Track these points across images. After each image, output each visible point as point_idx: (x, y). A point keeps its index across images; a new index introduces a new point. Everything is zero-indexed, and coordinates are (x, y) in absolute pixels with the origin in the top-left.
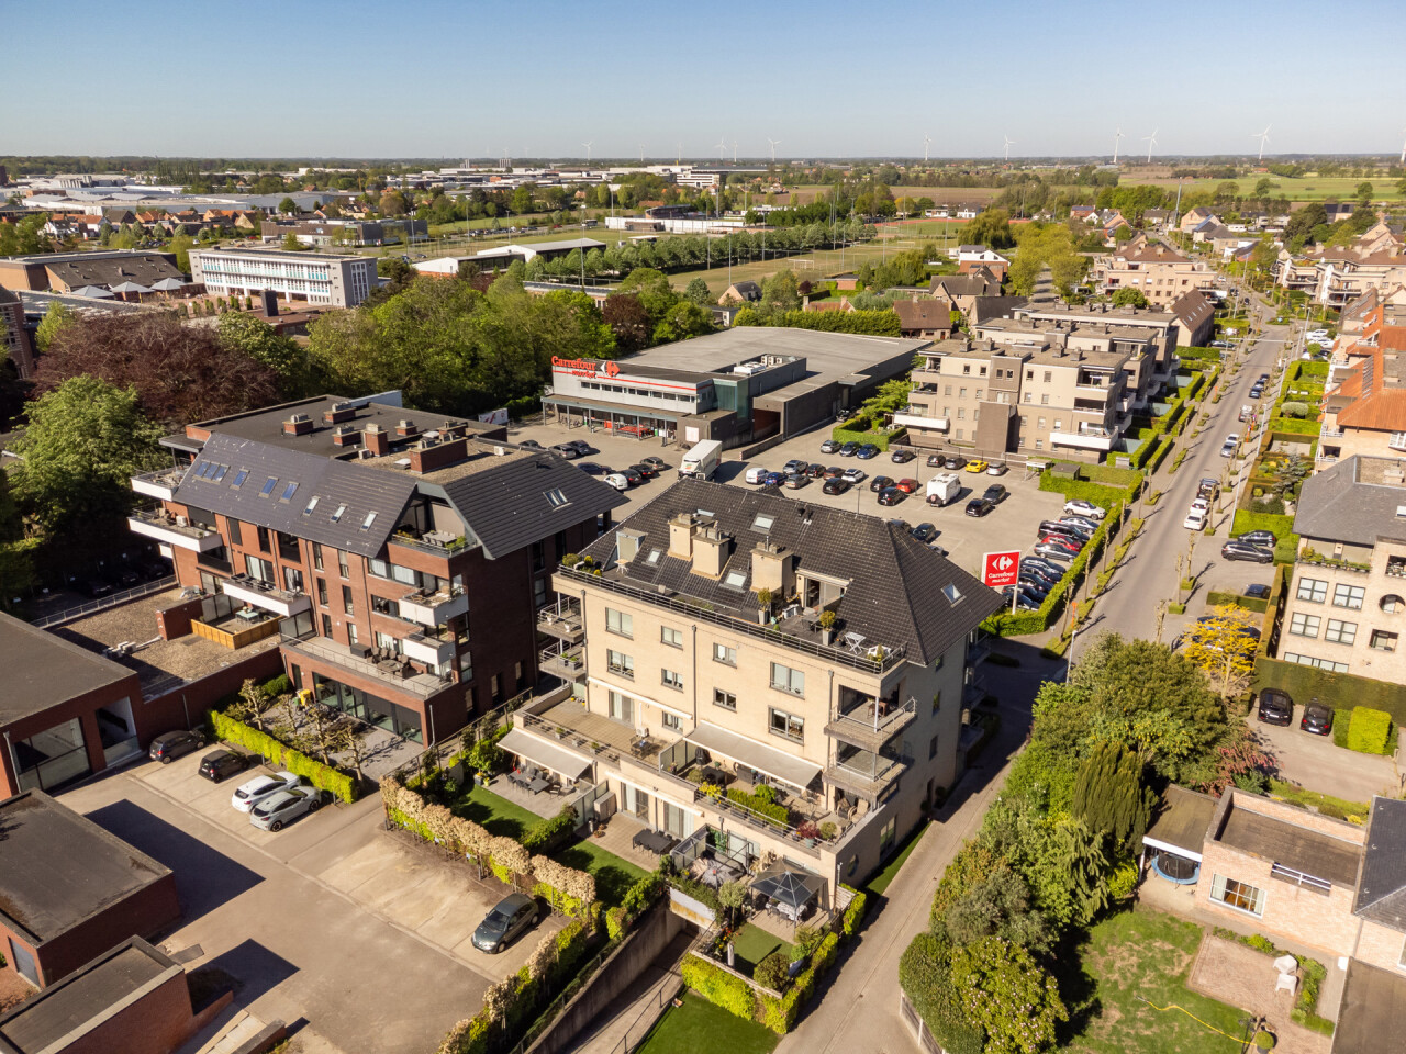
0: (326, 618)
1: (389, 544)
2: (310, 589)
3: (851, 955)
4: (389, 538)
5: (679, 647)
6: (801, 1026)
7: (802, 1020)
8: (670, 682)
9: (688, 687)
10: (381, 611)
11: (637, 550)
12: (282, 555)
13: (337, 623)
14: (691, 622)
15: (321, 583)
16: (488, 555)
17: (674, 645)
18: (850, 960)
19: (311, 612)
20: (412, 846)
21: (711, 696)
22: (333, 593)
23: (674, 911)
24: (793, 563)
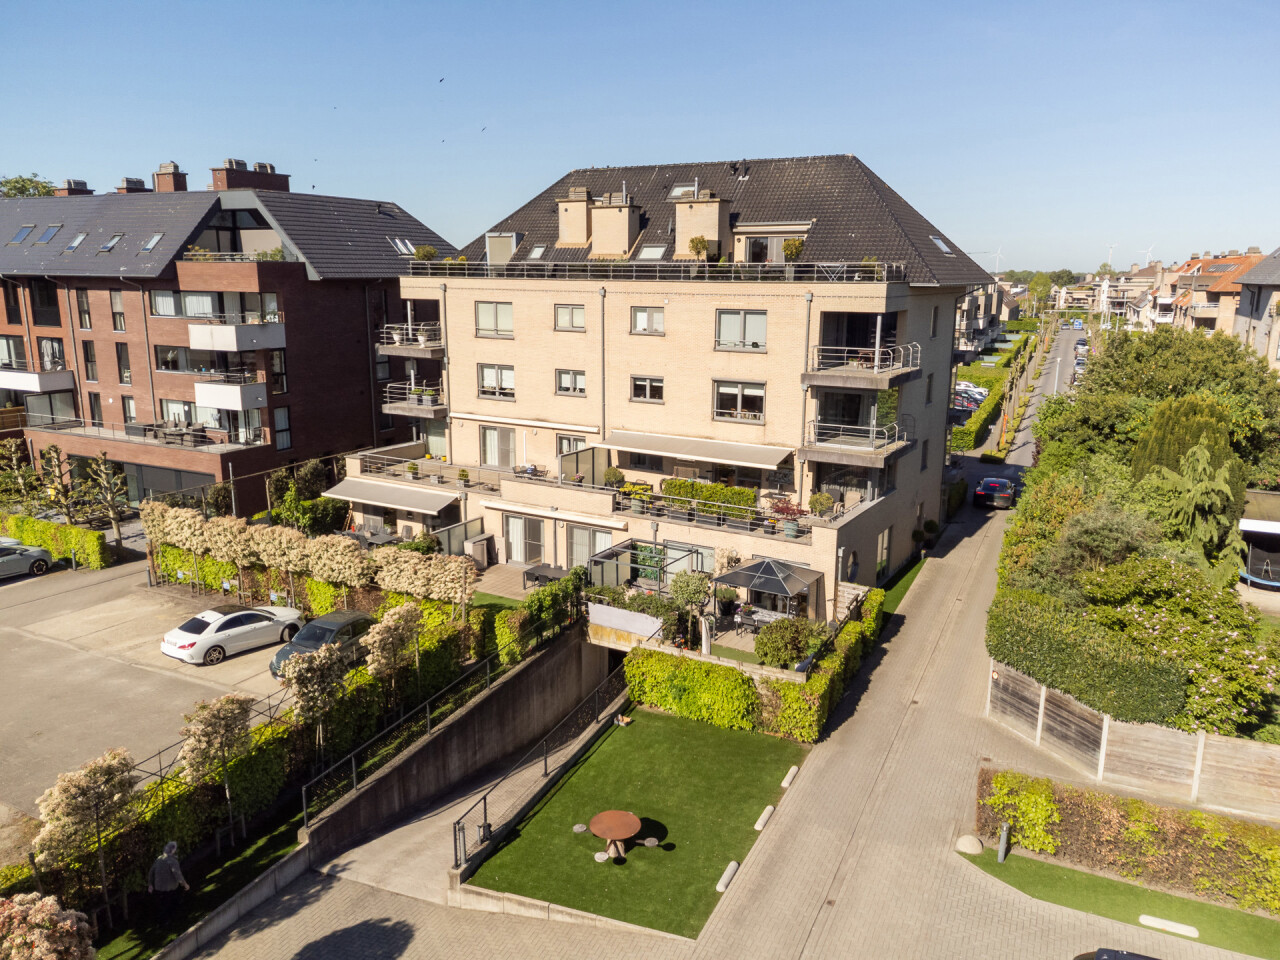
0: (95, 398)
1: (179, 264)
2: (74, 358)
3: (879, 664)
4: (179, 256)
5: (582, 330)
6: (834, 734)
7: (835, 728)
8: (567, 389)
9: (593, 391)
10: (167, 368)
11: (514, 250)
12: (36, 323)
13: (109, 401)
14: (598, 285)
15: (87, 346)
16: (313, 275)
17: (574, 329)
18: (879, 669)
19: (72, 393)
20: (188, 598)
21: (627, 389)
22: (106, 358)
23: (594, 641)
24: (730, 221)
